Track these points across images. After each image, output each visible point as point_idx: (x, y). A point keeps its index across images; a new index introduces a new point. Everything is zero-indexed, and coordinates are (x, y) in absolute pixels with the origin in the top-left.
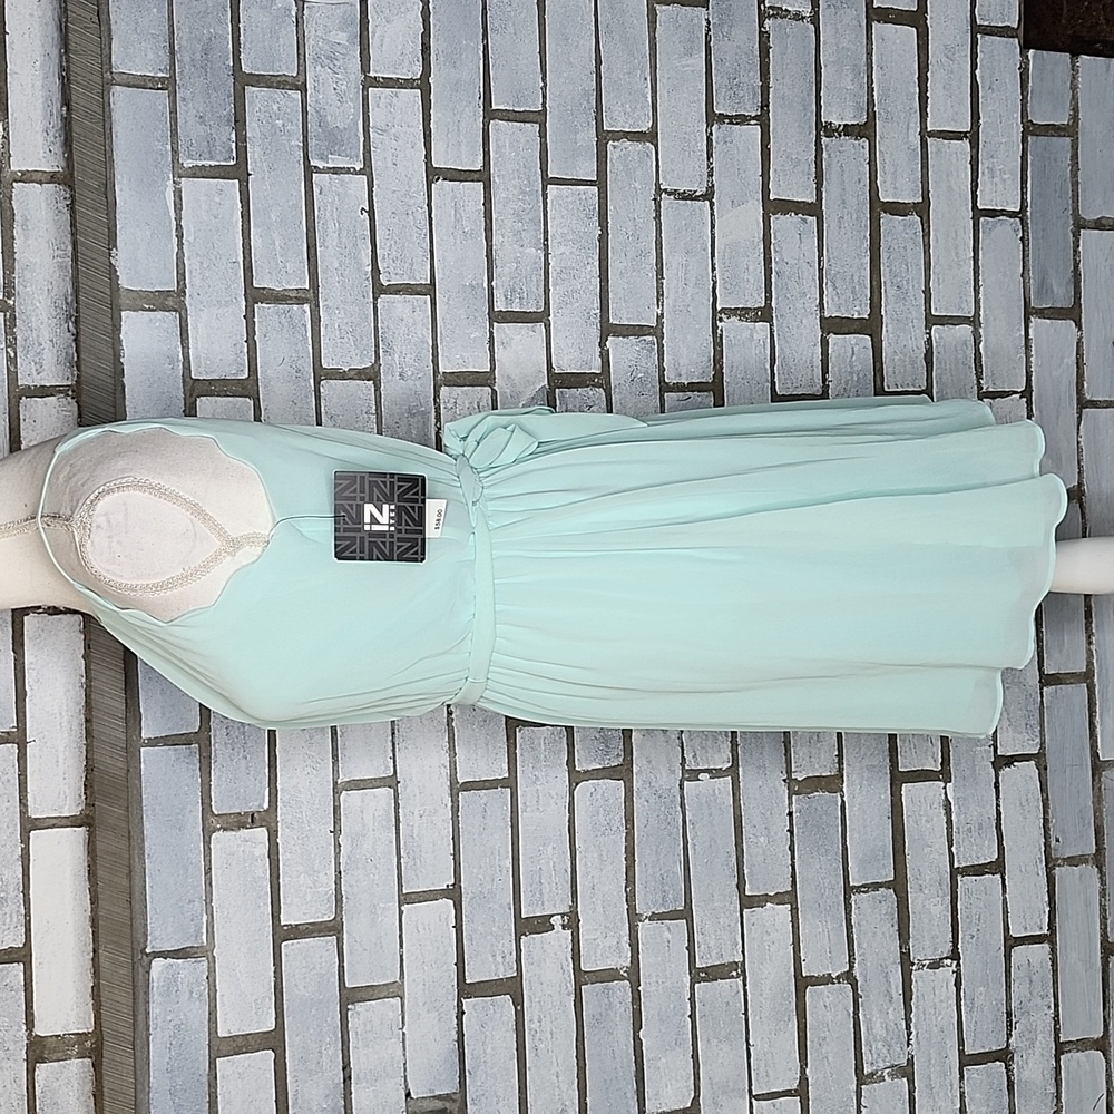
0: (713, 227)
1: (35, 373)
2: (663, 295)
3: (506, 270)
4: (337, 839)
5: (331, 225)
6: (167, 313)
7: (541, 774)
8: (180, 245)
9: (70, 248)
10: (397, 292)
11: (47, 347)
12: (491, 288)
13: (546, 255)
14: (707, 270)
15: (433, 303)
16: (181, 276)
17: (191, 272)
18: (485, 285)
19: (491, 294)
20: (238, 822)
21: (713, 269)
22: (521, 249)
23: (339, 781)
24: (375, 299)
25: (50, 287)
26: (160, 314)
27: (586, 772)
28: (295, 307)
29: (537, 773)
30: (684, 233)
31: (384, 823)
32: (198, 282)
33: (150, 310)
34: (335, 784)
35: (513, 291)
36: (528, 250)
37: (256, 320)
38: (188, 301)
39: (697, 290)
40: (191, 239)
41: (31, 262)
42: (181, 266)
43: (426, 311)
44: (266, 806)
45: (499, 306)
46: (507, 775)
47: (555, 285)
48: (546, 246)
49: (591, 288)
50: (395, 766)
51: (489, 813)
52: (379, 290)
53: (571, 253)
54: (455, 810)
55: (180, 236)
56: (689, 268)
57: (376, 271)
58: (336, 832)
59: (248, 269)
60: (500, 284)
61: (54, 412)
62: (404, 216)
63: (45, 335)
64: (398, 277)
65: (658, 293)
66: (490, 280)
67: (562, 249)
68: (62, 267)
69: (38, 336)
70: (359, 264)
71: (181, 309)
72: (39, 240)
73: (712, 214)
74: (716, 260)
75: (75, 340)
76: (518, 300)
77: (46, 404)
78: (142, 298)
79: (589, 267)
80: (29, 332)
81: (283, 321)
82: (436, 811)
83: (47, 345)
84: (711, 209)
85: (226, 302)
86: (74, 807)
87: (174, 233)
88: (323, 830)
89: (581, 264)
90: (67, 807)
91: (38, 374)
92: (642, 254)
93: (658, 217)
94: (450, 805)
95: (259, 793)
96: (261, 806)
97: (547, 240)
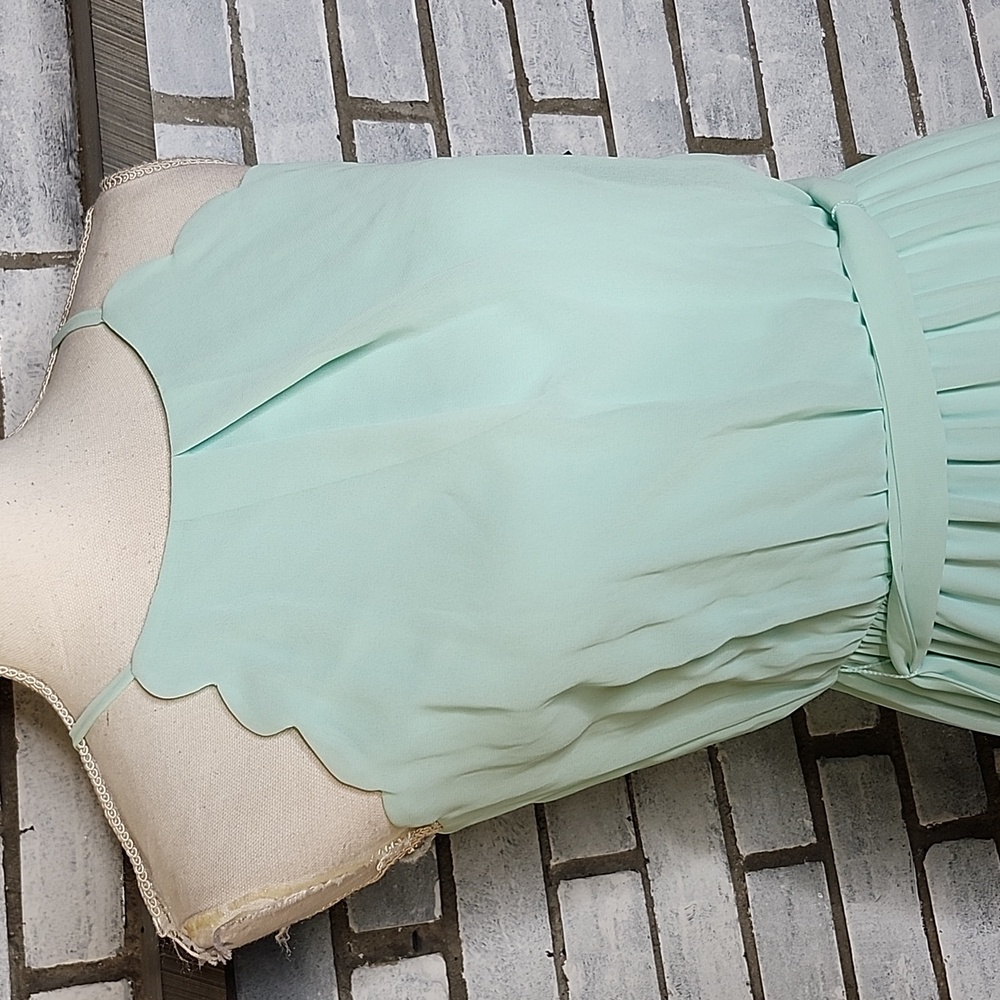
0: (972, 29)
1: (17, 235)
2: (922, 116)
3: (704, 82)
4: (559, 966)
5: (452, 16)
6: (222, 129)
7: (868, 836)
8: (236, 34)
9: (66, 56)
10: (554, 111)
11: (35, 195)
12: (686, 108)
13: (756, 64)
14: (975, 84)
15: (608, 126)
16: (241, 78)
17: (255, 72)
18: (678, 101)
19: (688, 115)
20: (393, 947)
21: (983, 84)
22: (721, 55)
23: (553, 863)
24: (525, 119)
25: (38, 111)
26: (211, 130)
27: (935, 828)
28: (412, 126)
29: (860, 834)
30: (936, 36)
31: (635, 935)
32: (265, 85)
33: (195, 123)
34: (546, 868)
35: (717, 110)
36: (730, 56)
37: (356, 142)
38: (252, 112)
39: (967, 110)
40: (252, 27)
41: (7, 76)
42: (239, 65)
43: (599, 136)
44: (438, 913)
45: (701, 130)
46: (814, 840)
47: (774, 102)
48: (754, 53)
49: (824, 107)
50: (637, 834)
51: (797, 907)
52: (529, 107)
53: (790, 61)
54: (743, 904)
55: (235, 23)
56: (952, 81)
57: (522, 82)
58: (558, 954)
59: (339, 72)
60: (698, 101)
61: (50, 289)
62: (555, 8)
63: (32, 179)
64: (554, 89)
65: (915, 115)
66: (684, 94)
67: (776, 56)
68: (54, 82)
69: (21, 181)
70: (497, 69)
71: (244, 124)
72: (19, 45)
73: (969, 14)
74: (984, 71)
75: (79, 185)
76: (724, 123)
77: (36, 279)
78: (183, 108)
79: (817, 80)
80: (7, 175)
81: (396, 144)
82: (713, 909)
83: (35, 194)
84: (966, 7)
85: (311, 116)
86: (105, 945)
87: (226, 21)
88: (536, 952)
89: (805, 76)
90: (92, 946)
91: (23, 235)
92: (885, 63)
93: (897, 16)
94: (732, 895)
95: (425, 889)
96: (429, 913)
97: (754, 44)
